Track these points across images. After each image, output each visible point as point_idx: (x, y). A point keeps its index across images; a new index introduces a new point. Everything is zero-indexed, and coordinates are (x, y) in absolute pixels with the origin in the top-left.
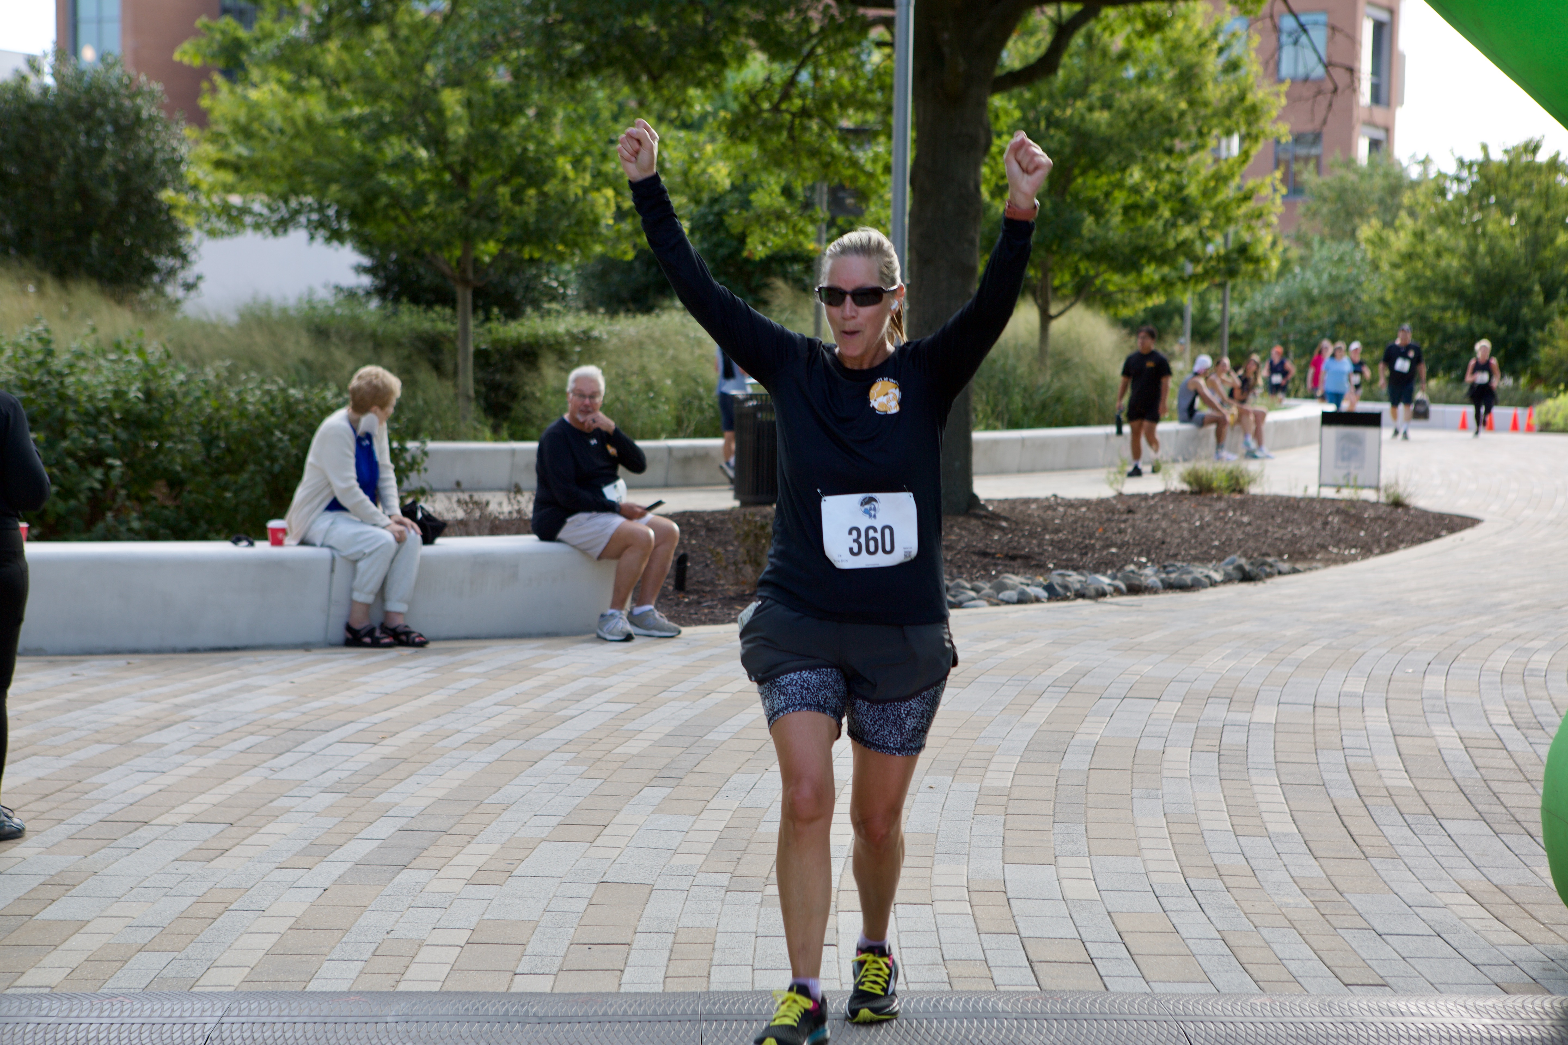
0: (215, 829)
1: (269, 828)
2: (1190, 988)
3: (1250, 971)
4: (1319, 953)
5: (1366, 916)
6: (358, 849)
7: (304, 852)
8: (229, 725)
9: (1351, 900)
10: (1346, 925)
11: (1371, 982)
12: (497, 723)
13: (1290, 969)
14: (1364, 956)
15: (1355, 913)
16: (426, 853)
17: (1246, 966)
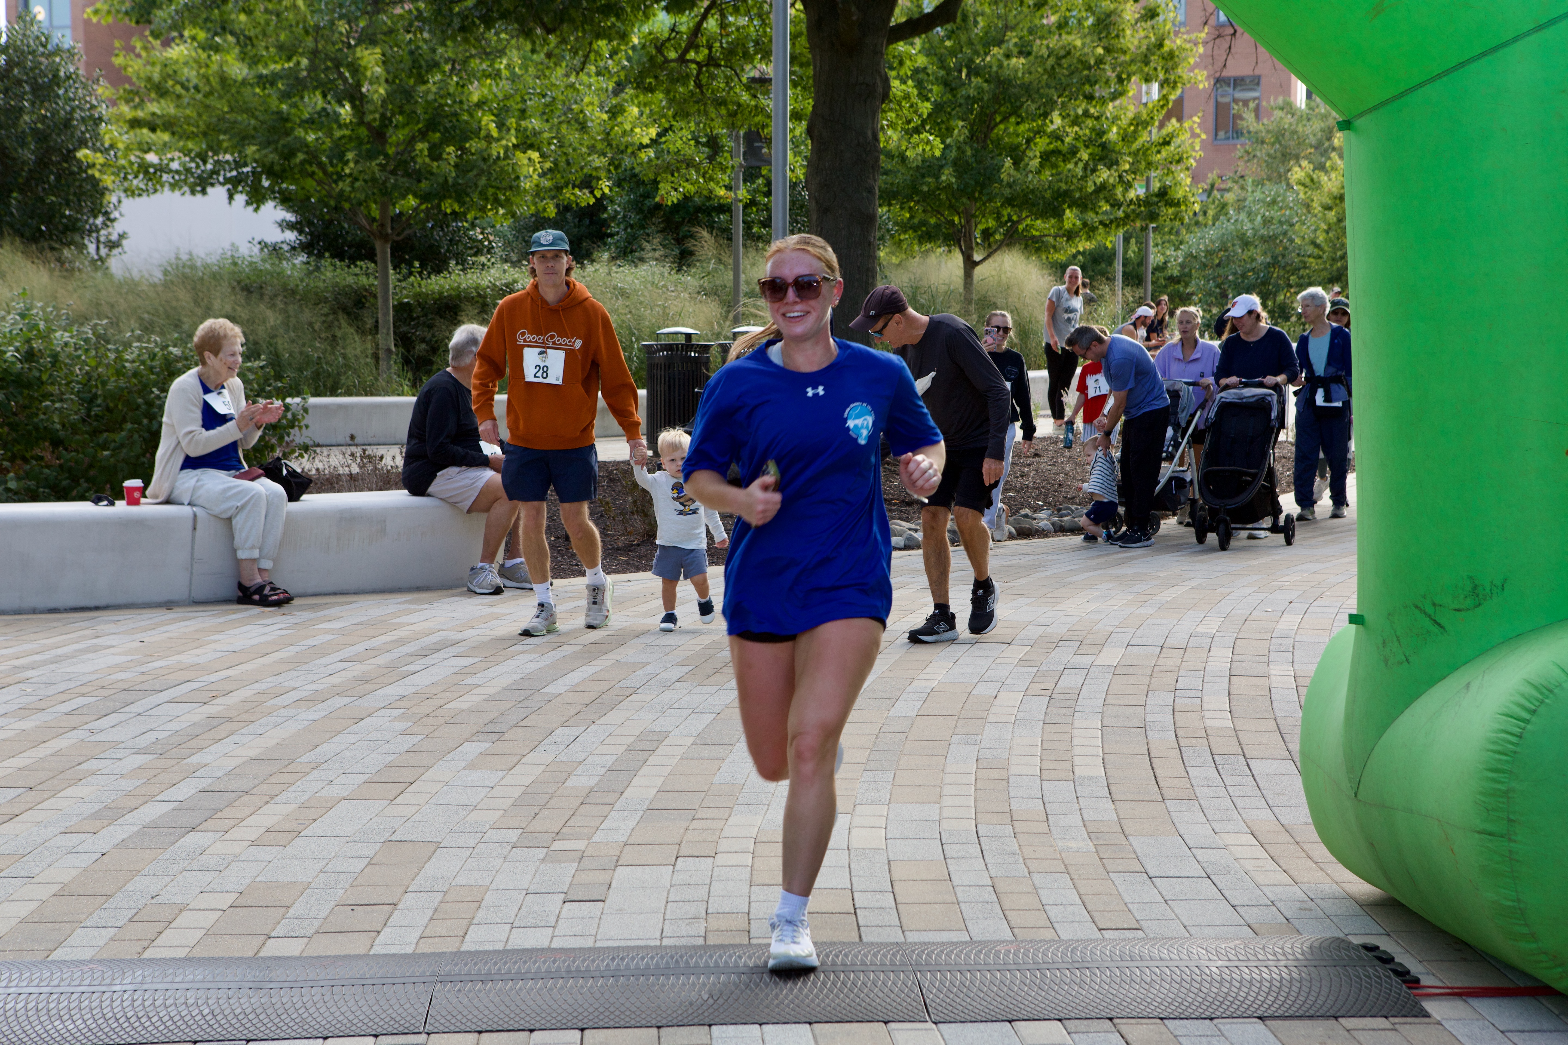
0: (13, 793)
1: (68, 792)
2: (944, 937)
3: (1009, 918)
4: (1084, 897)
5: (1142, 859)
6: (152, 812)
7: (95, 816)
8: (62, 687)
9: (1134, 844)
10: (1120, 869)
11: (1126, 926)
12: (336, 680)
13: (1050, 914)
14: (1128, 899)
15: (1134, 856)
16: (219, 814)
17: (1007, 913)
